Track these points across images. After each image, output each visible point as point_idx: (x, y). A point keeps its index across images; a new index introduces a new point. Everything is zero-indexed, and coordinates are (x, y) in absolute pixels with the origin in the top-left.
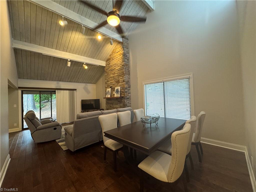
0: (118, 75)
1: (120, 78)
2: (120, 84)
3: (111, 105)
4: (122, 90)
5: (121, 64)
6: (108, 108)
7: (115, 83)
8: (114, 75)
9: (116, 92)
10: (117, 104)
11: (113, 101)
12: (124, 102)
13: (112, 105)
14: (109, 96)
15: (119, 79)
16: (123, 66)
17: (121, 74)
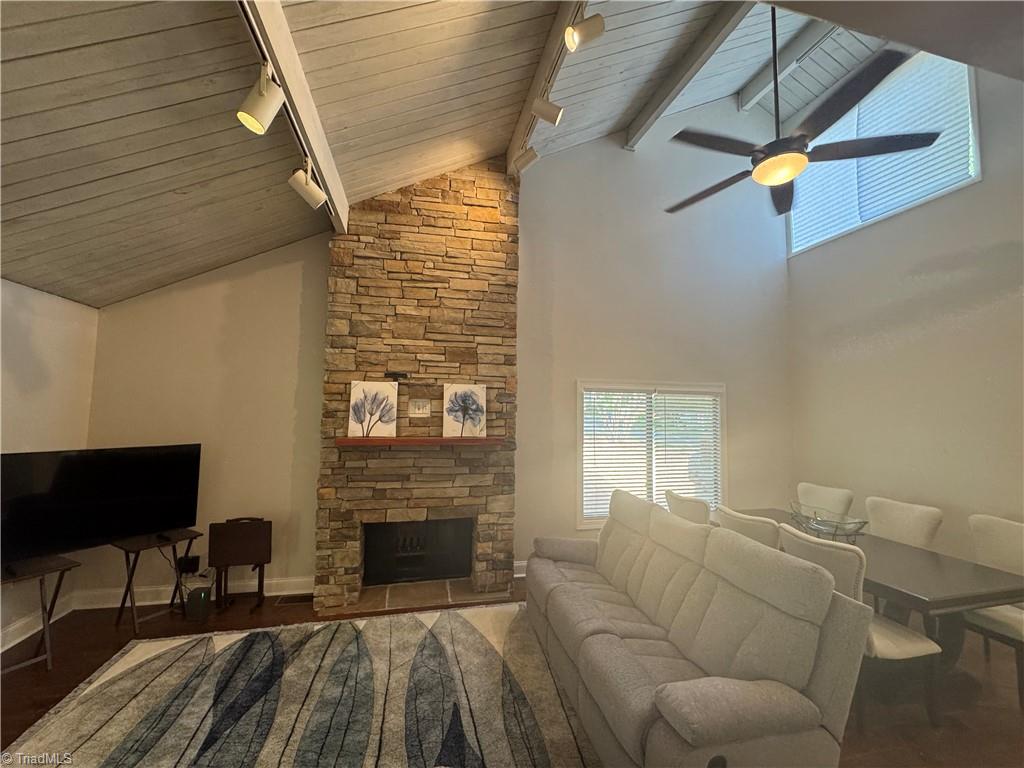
0: (471, 321)
1: (479, 339)
2: (483, 370)
3: (379, 486)
4: (496, 406)
5: (493, 275)
6: (346, 506)
7: (443, 358)
8: (435, 311)
9: (450, 411)
10: (452, 477)
11: (410, 462)
12: (503, 463)
13: (397, 485)
14: (387, 430)
15: (474, 345)
16: (507, 285)
17: (490, 322)
